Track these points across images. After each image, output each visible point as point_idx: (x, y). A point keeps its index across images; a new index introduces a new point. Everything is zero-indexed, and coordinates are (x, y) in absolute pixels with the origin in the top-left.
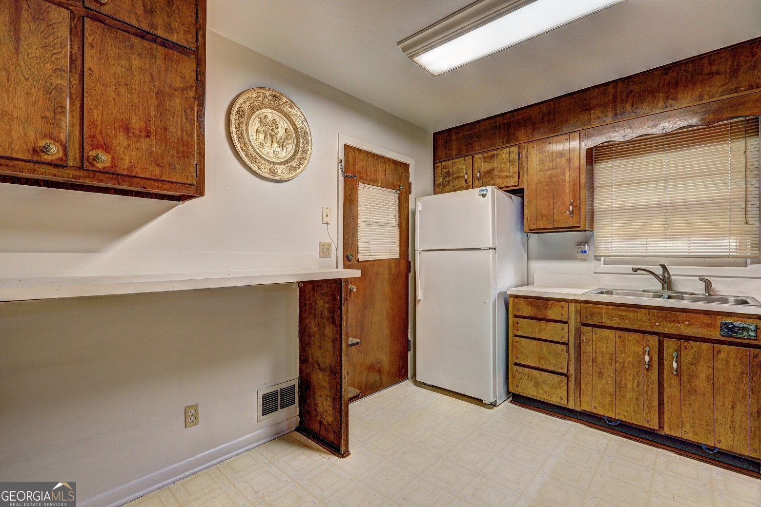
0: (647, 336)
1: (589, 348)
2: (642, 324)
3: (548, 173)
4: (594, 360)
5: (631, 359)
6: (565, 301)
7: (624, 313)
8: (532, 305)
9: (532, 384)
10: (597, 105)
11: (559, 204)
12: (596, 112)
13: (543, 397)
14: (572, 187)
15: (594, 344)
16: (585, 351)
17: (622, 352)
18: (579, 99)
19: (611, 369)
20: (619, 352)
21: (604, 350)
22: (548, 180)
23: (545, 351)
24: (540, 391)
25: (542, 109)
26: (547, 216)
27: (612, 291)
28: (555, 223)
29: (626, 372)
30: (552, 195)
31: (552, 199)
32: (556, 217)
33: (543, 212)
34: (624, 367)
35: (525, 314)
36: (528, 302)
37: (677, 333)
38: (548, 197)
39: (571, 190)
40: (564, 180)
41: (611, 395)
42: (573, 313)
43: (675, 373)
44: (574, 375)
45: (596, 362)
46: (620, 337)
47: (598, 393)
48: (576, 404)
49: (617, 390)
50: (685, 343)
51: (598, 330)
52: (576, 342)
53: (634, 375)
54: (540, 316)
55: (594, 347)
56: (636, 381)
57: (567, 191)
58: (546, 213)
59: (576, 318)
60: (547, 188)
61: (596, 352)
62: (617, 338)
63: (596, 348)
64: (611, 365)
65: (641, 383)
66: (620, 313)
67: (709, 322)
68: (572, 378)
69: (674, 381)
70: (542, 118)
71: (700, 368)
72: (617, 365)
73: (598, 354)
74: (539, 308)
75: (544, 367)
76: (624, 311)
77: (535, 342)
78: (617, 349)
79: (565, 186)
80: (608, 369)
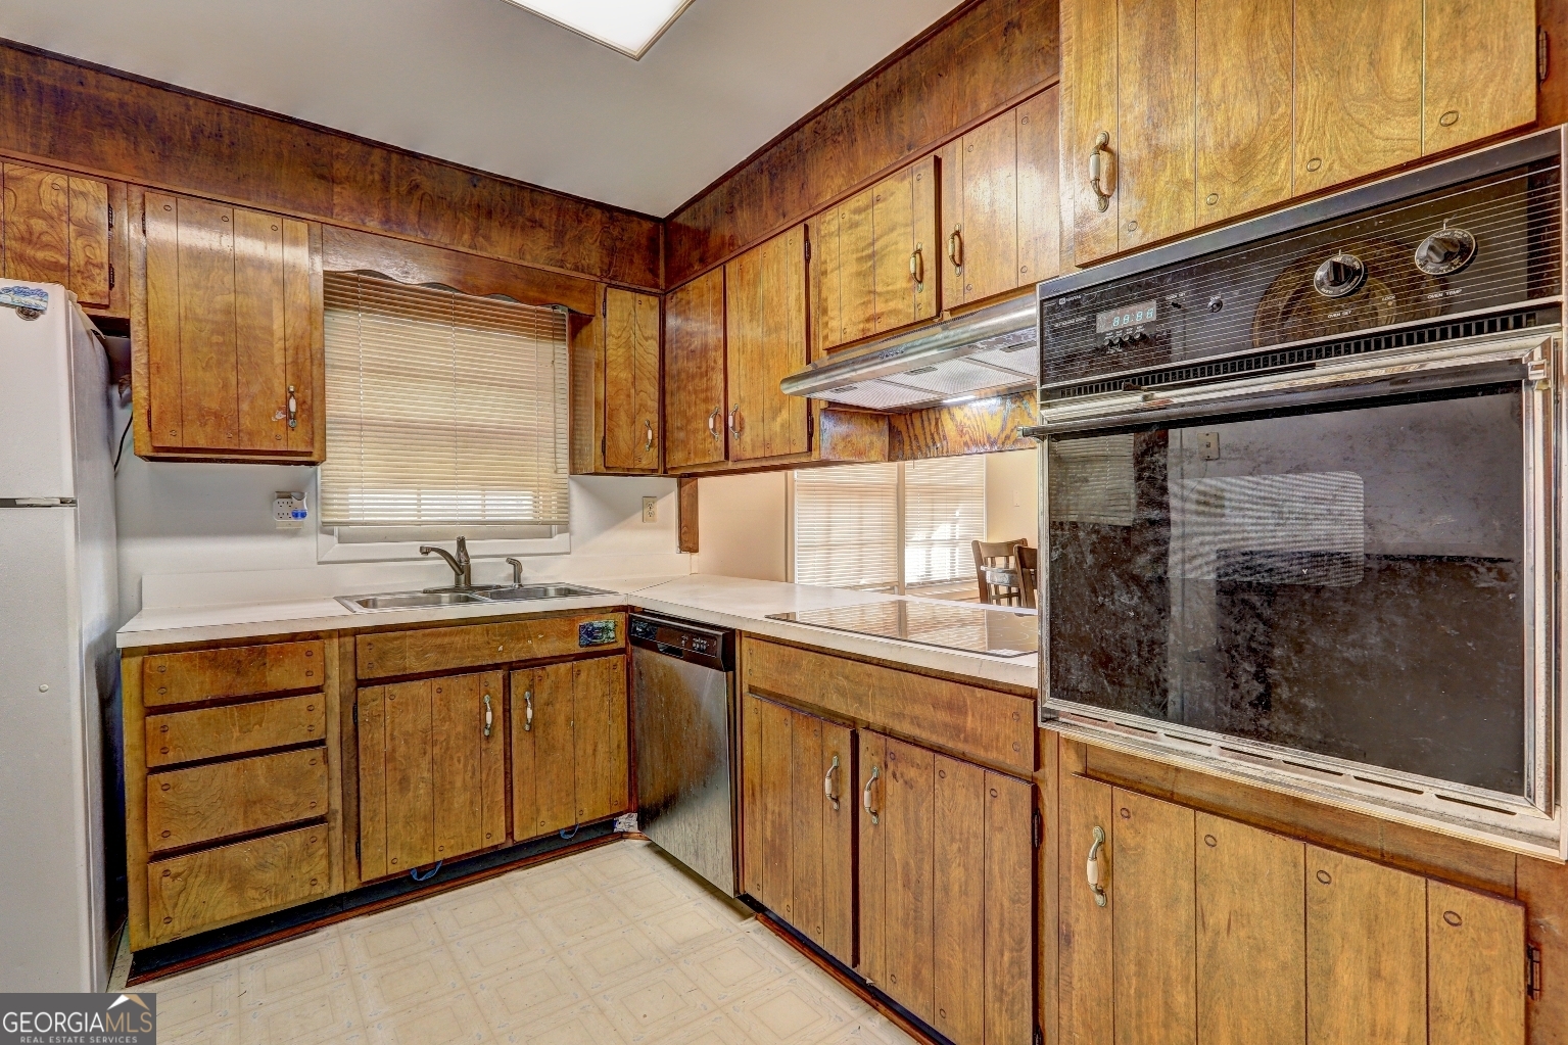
0: (485, 675)
1: (379, 735)
2: (476, 653)
3: (219, 298)
4: (390, 758)
5: (460, 729)
6: (315, 636)
7: (446, 640)
8: (215, 664)
9: (222, 888)
10: (347, 178)
11: (255, 389)
12: (345, 193)
13: (259, 906)
14: (290, 352)
15: (388, 721)
16: (369, 743)
17: (443, 720)
18: (304, 144)
19: (425, 763)
20: (438, 723)
21: (409, 727)
22: (219, 317)
23: (263, 781)
24: (252, 893)
25: (194, 112)
26: (217, 415)
27: (374, 601)
28: (245, 438)
29: (451, 758)
30: (233, 359)
31: (234, 373)
32: (246, 422)
33: (205, 403)
34: (447, 749)
35: (192, 695)
36: (202, 657)
37: (527, 656)
38: (219, 363)
39: (289, 360)
40: (271, 333)
41: (425, 818)
42: (336, 663)
43: (527, 727)
44: (340, 812)
45: (394, 759)
46: (440, 690)
47: (400, 826)
48: (348, 878)
49: (437, 801)
50: (538, 671)
51: (394, 689)
52: (345, 729)
53: (466, 757)
54: (244, 691)
55: (388, 729)
56: (469, 768)
57: (279, 360)
58: (215, 406)
59: (342, 673)
60: (216, 339)
61: (393, 738)
62: (436, 696)
63: (393, 730)
64: (425, 753)
65: (478, 769)
66: (439, 641)
67: (566, 629)
68: (335, 819)
69: (527, 744)
70: (194, 138)
71: (558, 706)
72: (436, 750)
73: (397, 742)
74: (239, 669)
75: (265, 823)
76: (445, 635)
77: (231, 767)
78: (435, 717)
79: (272, 345)
80: (418, 766)
